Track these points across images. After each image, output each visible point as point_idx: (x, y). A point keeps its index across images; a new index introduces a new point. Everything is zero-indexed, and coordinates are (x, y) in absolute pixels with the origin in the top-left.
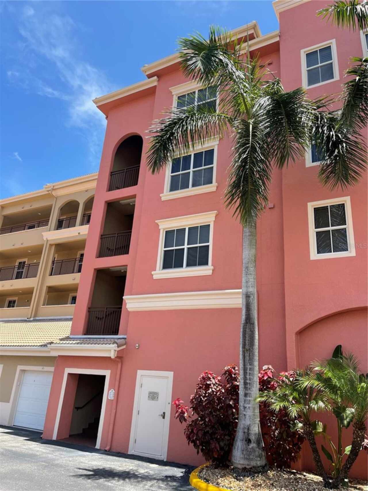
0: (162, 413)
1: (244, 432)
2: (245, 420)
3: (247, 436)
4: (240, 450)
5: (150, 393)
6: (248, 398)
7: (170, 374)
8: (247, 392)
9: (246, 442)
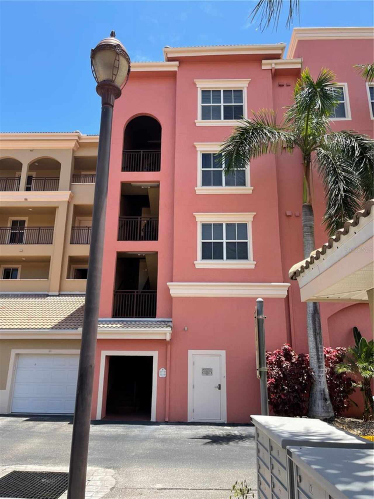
0: (218, 385)
1: (321, 394)
2: (320, 385)
3: (324, 396)
4: (320, 407)
5: (204, 369)
6: (322, 369)
7: (223, 353)
8: (320, 365)
9: (324, 401)
